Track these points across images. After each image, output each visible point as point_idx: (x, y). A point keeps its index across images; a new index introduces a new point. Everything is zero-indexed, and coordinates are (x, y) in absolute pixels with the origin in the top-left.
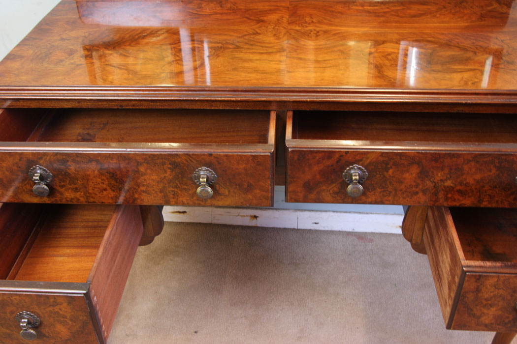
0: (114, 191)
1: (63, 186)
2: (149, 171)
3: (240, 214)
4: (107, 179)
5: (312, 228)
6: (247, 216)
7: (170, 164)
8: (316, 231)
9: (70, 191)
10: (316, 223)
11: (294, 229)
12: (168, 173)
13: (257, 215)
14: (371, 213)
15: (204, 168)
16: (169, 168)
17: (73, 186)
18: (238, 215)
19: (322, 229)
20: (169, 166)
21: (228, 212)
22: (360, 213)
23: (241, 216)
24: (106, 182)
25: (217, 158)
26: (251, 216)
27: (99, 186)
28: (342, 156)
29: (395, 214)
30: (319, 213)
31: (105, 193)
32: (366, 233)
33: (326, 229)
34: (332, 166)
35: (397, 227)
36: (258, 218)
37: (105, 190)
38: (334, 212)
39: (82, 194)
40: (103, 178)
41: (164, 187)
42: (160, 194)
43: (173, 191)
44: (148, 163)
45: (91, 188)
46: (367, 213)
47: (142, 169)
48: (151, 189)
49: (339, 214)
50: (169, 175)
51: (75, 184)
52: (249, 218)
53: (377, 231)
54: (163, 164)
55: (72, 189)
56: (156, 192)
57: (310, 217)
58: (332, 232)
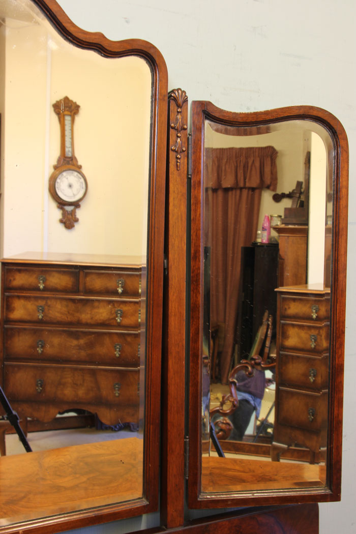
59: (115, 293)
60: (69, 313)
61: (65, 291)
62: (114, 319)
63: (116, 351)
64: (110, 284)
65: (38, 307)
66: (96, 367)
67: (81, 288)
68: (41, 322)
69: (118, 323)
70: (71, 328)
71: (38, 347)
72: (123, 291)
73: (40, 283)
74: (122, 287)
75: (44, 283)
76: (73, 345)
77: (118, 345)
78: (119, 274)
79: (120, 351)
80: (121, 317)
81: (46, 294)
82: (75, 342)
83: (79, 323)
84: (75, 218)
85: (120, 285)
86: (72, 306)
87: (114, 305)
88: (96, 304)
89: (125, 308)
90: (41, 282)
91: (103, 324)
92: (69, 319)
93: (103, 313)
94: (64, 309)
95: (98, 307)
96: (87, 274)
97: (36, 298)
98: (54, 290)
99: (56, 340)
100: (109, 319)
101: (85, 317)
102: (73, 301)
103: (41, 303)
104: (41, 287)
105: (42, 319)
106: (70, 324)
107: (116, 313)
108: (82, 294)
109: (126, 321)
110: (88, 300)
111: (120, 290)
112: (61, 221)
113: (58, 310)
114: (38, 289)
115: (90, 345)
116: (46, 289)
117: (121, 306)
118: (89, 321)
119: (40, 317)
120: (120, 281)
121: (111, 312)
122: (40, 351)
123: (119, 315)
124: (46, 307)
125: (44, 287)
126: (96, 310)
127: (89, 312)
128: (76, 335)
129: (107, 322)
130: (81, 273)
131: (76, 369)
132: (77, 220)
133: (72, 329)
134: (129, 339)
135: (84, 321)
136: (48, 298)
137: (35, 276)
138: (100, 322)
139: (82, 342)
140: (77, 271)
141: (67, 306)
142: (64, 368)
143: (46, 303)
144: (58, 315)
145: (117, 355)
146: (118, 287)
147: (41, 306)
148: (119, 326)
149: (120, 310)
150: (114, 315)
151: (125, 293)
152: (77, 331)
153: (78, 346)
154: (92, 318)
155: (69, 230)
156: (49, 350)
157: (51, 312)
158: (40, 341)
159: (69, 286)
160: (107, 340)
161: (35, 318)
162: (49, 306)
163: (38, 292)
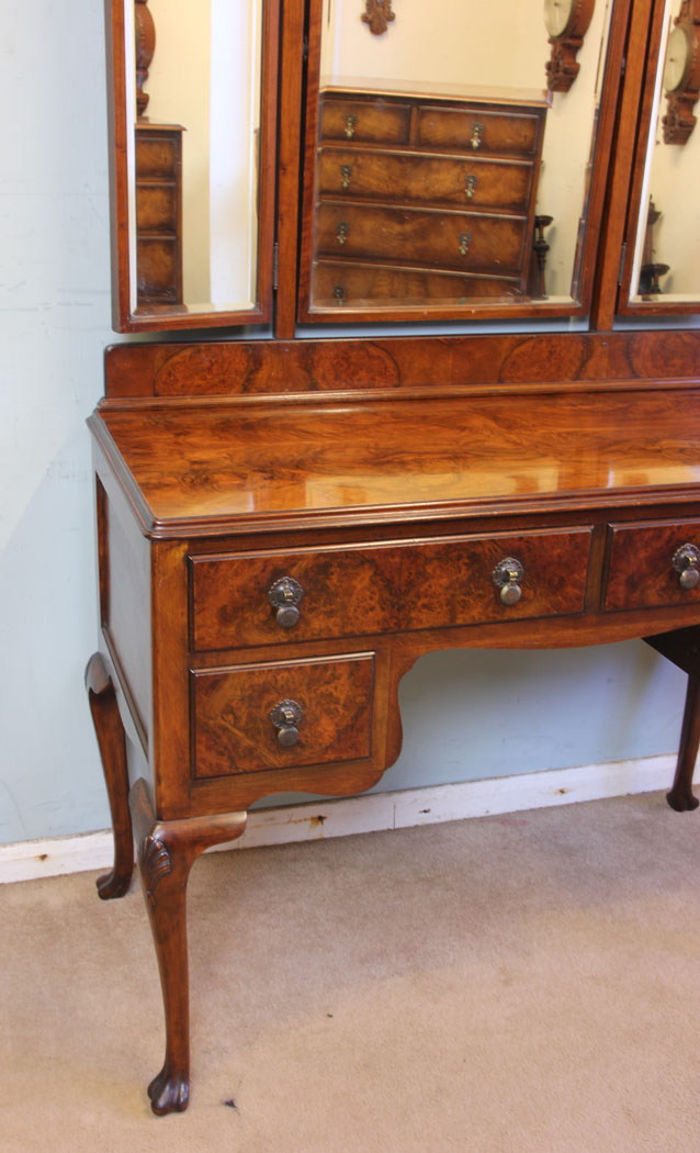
0: (383, 609)
1: (312, 610)
2: (438, 572)
3: (294, 819)
4: (380, 590)
5: (419, 823)
6: (305, 820)
7: (468, 558)
8: (429, 827)
9: (321, 617)
10: (425, 812)
11: (389, 830)
12: (463, 572)
13: (323, 815)
14: (513, 775)
15: (509, 560)
16: (466, 564)
17: (329, 608)
18: (289, 822)
19: (437, 820)
20: (467, 561)
21: (271, 819)
22: (496, 778)
23: (295, 822)
24: (376, 597)
25: (527, 542)
26: (313, 819)
27: (365, 604)
28: (673, 533)
29: (549, 770)
30: (429, 790)
31: (371, 614)
32: (509, 814)
33: (443, 819)
34: (661, 548)
35: (556, 793)
36: (325, 821)
37: (372, 609)
38: (453, 784)
39: (338, 620)
40: (375, 589)
41: (453, 596)
42: (445, 608)
43: (463, 601)
44: (439, 559)
45: (352, 609)
46: (507, 777)
47: (429, 569)
48: (435, 601)
49: (462, 786)
50: (464, 574)
51: (331, 604)
52: (309, 823)
53: (525, 808)
54: (459, 558)
55: (325, 613)
56: (441, 606)
57: (415, 800)
58: (454, 823)
59: (467, 147)
60: (390, 178)
61: (388, 141)
62: (463, 191)
63: (461, 244)
64: (460, 131)
65: (342, 167)
66: (427, 270)
67: (413, 138)
68: (346, 193)
69: (468, 199)
70: (392, 205)
71: (339, 234)
72: (479, 144)
73: (347, 126)
74: (479, 137)
75: (354, 126)
76: (395, 232)
77: (466, 235)
78: (476, 115)
79: (467, 245)
80: (473, 188)
81: (357, 147)
82: (397, 228)
83: (406, 197)
84: (389, 13)
85: (476, 134)
86: (396, 167)
87: (463, 167)
88: (435, 165)
89: (482, 174)
90: (350, 124)
91: (445, 200)
92: (391, 188)
93: (445, 180)
94: (384, 173)
95: (438, 171)
96: (423, 114)
97: (341, 153)
98: (370, 139)
99: (369, 224)
100: (455, 192)
101: (416, 186)
102: (399, 158)
103: (347, 160)
104: (349, 133)
105: (348, 188)
106: (392, 197)
107: (467, 181)
108: (413, 147)
109: (481, 197)
110: (422, 159)
111: (475, 143)
112: (365, 19)
113: (375, 175)
114: (343, 137)
115: (422, 234)
116: (356, 138)
117: (475, 170)
118: (422, 194)
119: (345, 185)
120: (477, 126)
121: (458, 181)
122: (342, 242)
123: (470, 185)
124: (355, 169)
125: (353, 134)
126: (434, 176)
127: (423, 179)
128: (399, 217)
129: (451, 197)
130: (415, 111)
131: (396, 273)
132: (391, 18)
133: (394, 207)
134: (483, 226)
135: (414, 194)
136: (358, 153)
137: (339, 114)
138: (439, 195)
139: (408, 228)
140: (408, 108)
141: (388, 167)
142: (378, 270)
143: (356, 160)
144: (374, 182)
145: (463, 252)
146: (473, 136)
147: (347, 167)
148: (469, 203)
149: (473, 177)
150: (463, 185)
151: (483, 148)
152: (402, 211)
153: (403, 234)
154: (427, 189)
155: (378, 37)
156: (357, 241)
157: (361, 176)
158: (343, 224)
159: (394, 133)
160: (448, 227)
161: (336, 187)
162: (359, 167)
163: (345, 143)
